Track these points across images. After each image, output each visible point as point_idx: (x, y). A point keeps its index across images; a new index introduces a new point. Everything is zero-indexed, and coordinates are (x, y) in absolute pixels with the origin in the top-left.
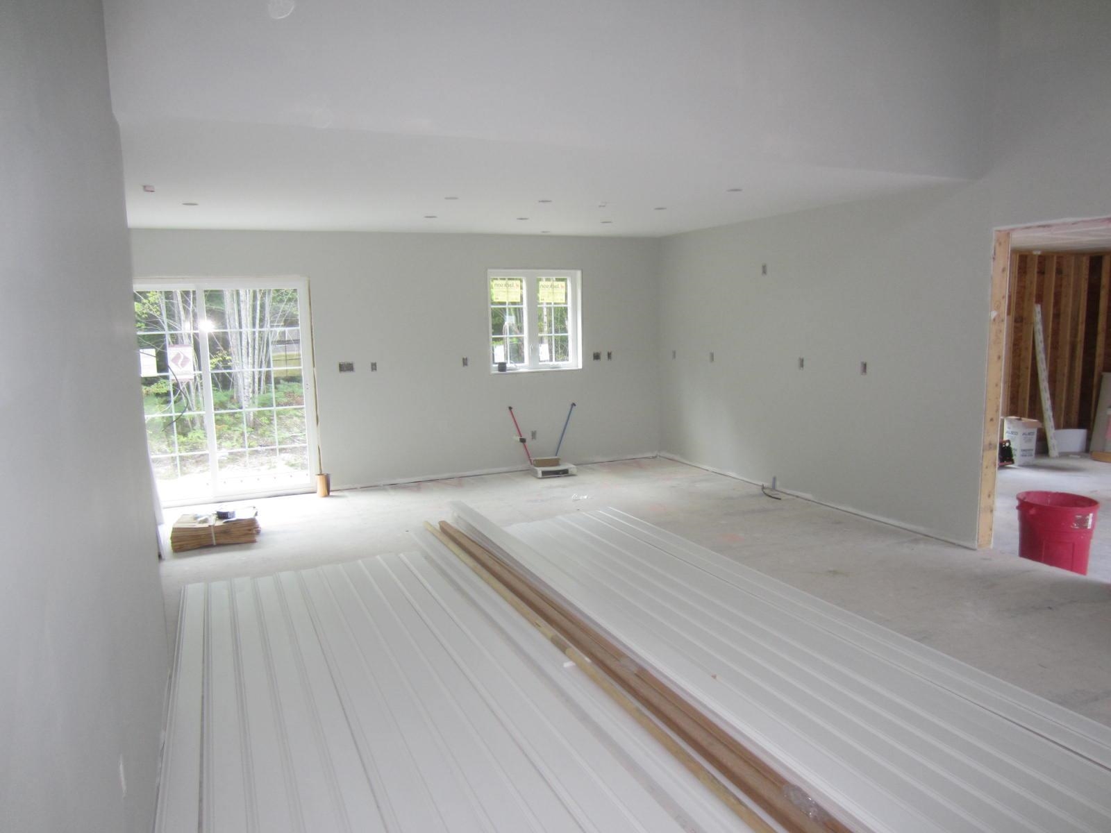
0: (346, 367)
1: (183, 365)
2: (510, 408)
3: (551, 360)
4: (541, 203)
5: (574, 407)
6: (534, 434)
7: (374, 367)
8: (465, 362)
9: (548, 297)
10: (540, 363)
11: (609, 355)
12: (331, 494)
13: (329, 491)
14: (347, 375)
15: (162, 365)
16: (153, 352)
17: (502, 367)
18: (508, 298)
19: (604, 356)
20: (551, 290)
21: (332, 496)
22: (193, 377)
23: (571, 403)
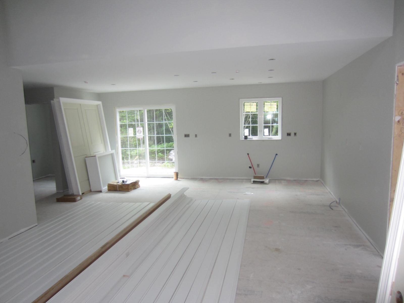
0: (187, 136)
1: (140, 133)
2: (248, 154)
3: (269, 135)
4: (270, 71)
5: (277, 155)
6: (258, 165)
7: (196, 136)
8: (230, 135)
9: (269, 109)
10: (264, 137)
11: (295, 134)
12: (178, 179)
13: (177, 178)
14: (187, 138)
15: (135, 133)
16: (132, 129)
17: (246, 137)
18: (251, 110)
19: (292, 134)
20: (270, 106)
21: (178, 180)
22: (143, 137)
23: (276, 154)
